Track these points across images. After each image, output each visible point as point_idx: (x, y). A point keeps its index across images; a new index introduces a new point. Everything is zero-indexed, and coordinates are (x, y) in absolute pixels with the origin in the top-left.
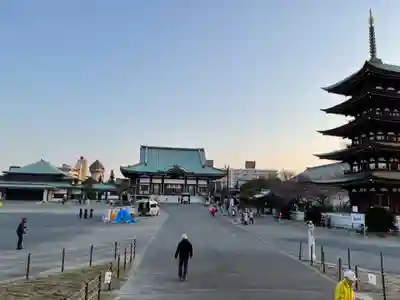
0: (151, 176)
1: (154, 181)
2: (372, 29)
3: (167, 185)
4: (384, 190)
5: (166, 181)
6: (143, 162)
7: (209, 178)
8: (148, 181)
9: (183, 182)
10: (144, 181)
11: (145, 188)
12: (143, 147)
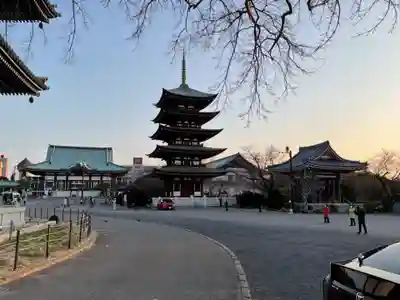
0: (56, 173)
1: (58, 178)
2: (184, 62)
3: (72, 181)
4: (177, 179)
5: (70, 178)
6: (48, 161)
7: (113, 175)
8: (52, 178)
9: (87, 178)
10: (50, 178)
11: (49, 184)
12: (52, 146)
